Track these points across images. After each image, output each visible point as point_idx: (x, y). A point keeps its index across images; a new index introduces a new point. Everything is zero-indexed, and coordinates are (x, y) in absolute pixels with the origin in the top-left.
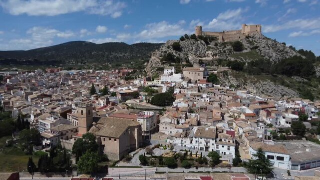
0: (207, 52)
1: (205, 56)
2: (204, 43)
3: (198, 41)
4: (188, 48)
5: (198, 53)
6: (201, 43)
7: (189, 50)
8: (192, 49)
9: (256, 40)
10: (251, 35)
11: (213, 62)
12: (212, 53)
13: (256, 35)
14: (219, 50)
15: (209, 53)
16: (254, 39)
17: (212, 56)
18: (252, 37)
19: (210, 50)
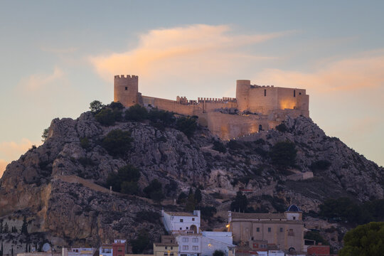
6: (180, 139)
10: (287, 120)
12: (230, 176)
13: (299, 124)
14: (240, 167)
15: (219, 176)
16: (300, 137)
17: (232, 183)
18: (292, 130)
19: (215, 165)
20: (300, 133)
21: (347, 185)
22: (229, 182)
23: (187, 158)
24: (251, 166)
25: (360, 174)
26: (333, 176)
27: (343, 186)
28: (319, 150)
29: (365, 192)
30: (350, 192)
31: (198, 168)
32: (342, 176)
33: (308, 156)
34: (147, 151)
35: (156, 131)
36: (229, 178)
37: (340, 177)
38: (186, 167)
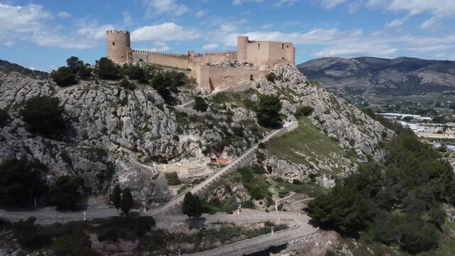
0: (183, 138)
1: (175, 156)
2: (158, 97)
3: (133, 88)
4: (98, 122)
5: (149, 144)
6: (150, 98)
7: (105, 131)
8: (120, 126)
9: (291, 88)
10: (276, 69)
11: (228, 190)
12: (203, 142)
13: (286, 72)
14: (219, 127)
15: (189, 143)
16: (286, 84)
17: (203, 152)
18: (280, 78)
19: (188, 128)
20: (287, 80)
21: (329, 130)
22: (200, 151)
23: (151, 124)
24: (232, 124)
25: (340, 118)
26: (315, 123)
27: (325, 131)
28: (303, 95)
29: (345, 136)
30: (332, 138)
31: (163, 135)
32: (323, 122)
33: (293, 102)
34: (97, 118)
35: (119, 91)
36: (201, 146)
37: (322, 123)
38: (148, 134)
